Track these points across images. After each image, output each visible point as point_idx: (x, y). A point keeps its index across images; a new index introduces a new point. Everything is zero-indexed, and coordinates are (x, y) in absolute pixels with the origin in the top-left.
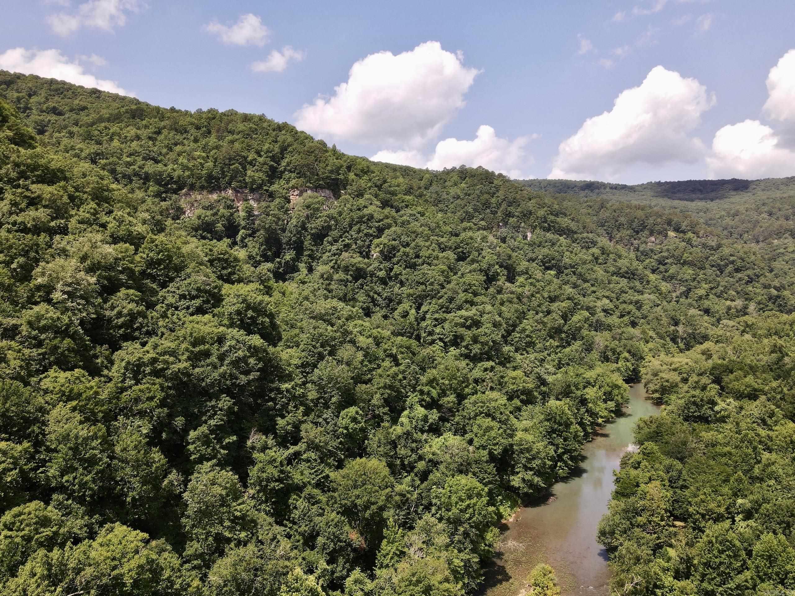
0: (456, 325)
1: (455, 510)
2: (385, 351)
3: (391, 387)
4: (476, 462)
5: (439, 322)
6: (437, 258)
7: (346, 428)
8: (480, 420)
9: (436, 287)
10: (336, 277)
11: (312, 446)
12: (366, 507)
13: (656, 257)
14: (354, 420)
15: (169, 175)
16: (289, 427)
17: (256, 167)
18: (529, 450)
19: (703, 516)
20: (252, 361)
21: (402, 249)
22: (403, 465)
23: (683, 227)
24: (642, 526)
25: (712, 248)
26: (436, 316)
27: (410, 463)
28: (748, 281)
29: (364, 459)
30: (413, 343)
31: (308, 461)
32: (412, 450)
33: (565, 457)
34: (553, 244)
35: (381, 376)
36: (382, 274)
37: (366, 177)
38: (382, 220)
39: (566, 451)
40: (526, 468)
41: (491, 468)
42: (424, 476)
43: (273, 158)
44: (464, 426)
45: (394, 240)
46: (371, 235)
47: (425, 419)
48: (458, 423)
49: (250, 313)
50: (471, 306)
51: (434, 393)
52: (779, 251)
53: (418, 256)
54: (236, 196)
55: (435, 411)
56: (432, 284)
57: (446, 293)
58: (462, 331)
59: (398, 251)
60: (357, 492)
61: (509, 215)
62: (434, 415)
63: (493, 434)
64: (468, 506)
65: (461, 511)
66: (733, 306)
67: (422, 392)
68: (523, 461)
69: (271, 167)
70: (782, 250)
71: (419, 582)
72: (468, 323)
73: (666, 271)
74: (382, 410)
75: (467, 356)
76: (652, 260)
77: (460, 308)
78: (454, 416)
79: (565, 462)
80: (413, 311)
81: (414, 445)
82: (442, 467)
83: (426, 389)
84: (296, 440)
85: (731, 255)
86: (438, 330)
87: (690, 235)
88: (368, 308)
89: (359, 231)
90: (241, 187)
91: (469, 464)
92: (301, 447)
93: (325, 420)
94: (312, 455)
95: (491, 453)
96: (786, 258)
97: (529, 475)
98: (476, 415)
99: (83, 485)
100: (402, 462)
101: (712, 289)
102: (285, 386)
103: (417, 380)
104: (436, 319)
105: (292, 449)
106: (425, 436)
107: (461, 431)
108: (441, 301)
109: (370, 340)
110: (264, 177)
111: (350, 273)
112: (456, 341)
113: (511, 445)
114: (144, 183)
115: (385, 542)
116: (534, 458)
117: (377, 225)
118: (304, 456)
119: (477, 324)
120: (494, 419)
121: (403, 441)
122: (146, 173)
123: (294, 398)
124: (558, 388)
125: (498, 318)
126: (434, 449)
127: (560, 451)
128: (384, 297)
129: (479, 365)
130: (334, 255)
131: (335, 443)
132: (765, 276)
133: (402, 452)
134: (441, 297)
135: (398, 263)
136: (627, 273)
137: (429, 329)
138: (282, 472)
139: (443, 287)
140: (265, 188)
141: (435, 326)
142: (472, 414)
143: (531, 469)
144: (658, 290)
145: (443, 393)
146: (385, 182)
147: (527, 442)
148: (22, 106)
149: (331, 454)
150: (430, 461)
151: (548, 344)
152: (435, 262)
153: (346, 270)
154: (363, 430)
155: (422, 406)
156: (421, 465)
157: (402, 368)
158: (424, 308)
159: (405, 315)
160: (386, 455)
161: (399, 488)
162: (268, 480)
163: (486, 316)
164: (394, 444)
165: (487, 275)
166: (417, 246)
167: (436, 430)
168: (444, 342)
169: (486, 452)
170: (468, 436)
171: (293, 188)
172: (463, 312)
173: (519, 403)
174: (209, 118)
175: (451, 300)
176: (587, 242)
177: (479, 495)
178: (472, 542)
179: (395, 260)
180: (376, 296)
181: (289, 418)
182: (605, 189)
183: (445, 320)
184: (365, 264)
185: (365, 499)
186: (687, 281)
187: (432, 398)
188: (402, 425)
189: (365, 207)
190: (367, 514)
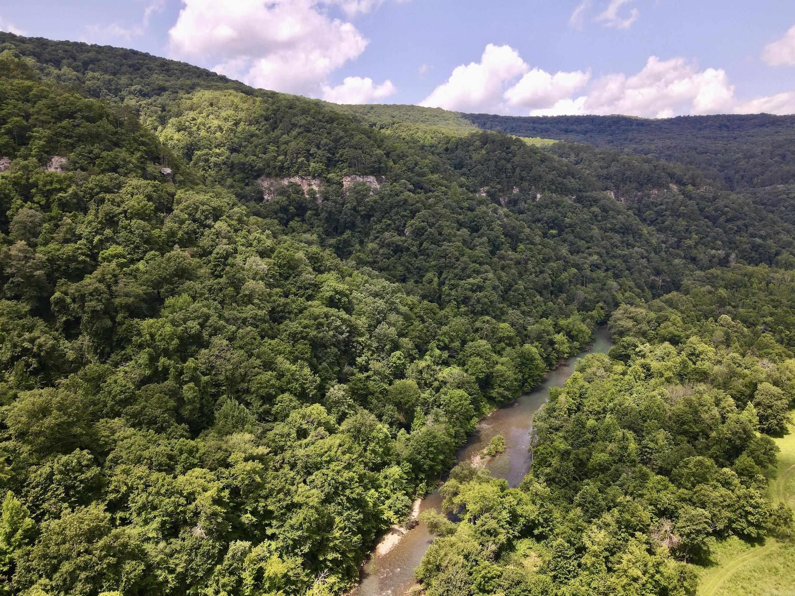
0: (466, 289)
1: (452, 406)
2: (416, 314)
3: (419, 337)
4: (468, 383)
5: (453, 287)
6: (455, 236)
7: (395, 363)
8: (472, 358)
9: (453, 260)
10: (381, 251)
11: (376, 373)
12: (406, 404)
13: (655, 209)
14: (399, 359)
15: (250, 165)
16: (363, 362)
17: (316, 159)
18: (502, 376)
19: (591, 412)
20: (344, 327)
21: (429, 229)
22: (426, 384)
23: (685, 180)
24: (555, 417)
25: (708, 200)
26: (452, 282)
27: (430, 383)
28: (737, 231)
29: (405, 380)
30: (435, 305)
31: (374, 380)
32: (431, 375)
33: (529, 380)
34: (558, 205)
35: (413, 330)
36: (414, 249)
37: (402, 162)
38: (414, 204)
39: (530, 377)
40: (500, 386)
41: (477, 386)
42: (437, 390)
43: (329, 151)
44: (464, 361)
45: (423, 222)
46: (406, 216)
47: (440, 357)
48: (461, 359)
49: (338, 296)
50: (477, 274)
51: (447, 341)
52: (781, 197)
53: (440, 234)
54: (302, 182)
55: (446, 352)
56: (450, 258)
57: (460, 265)
58: (469, 293)
59: (426, 231)
60: (401, 396)
61: (522, 179)
62: (446, 354)
63: (479, 366)
64: (460, 405)
65: (455, 407)
66: (717, 255)
67: (439, 340)
68: (499, 382)
69: (328, 158)
70: (784, 196)
71: (431, 434)
72: (474, 288)
73: (663, 223)
74: (414, 351)
75: (472, 312)
76: (652, 212)
77: (469, 277)
78: (458, 354)
79: (530, 384)
80: (436, 279)
81: (432, 372)
82: (448, 385)
83: (442, 338)
84: (367, 370)
85: (726, 207)
86: (453, 293)
87: (690, 187)
88: (404, 275)
89: (397, 213)
90: (306, 175)
91: (463, 383)
92: (370, 373)
93: (383, 358)
94: (377, 378)
95: (477, 378)
96: (787, 204)
97: (501, 390)
98: (471, 355)
99: (296, 389)
100: (425, 382)
101: (701, 238)
102: (360, 339)
103: (436, 332)
104: (452, 285)
105: (366, 374)
106: (439, 367)
107: (462, 364)
108: (456, 271)
109: (406, 308)
110: (323, 167)
111: (391, 248)
112: (465, 301)
113: (492, 373)
114: (231, 171)
115: (415, 419)
116: (505, 381)
117: (411, 208)
118: (372, 378)
119: (480, 288)
120: (481, 357)
121: (426, 370)
122: (232, 163)
123: (366, 345)
124: (533, 335)
125: (497, 283)
126: (444, 375)
127: (526, 376)
128: (415, 267)
129: (480, 318)
130: (378, 232)
131: (388, 371)
132: (755, 226)
133: (425, 376)
134: (456, 268)
135: (426, 240)
136: (621, 228)
137: (447, 292)
138: (364, 385)
139: (458, 259)
140: (324, 175)
141: (451, 289)
142: (469, 354)
143: (503, 387)
144: (648, 243)
145: (452, 341)
146: (416, 164)
147: (501, 371)
148: (113, 87)
149: (386, 377)
150: (442, 381)
151: (535, 299)
152: (453, 239)
153: (389, 245)
154: (403, 364)
155: (438, 349)
156: (436, 384)
157: (427, 324)
158: (444, 276)
159: (430, 282)
160: (416, 378)
161: (423, 395)
162: (358, 389)
163: (488, 282)
164: (421, 372)
165: (494, 245)
166: (440, 226)
167: (446, 363)
168: (457, 301)
169: (474, 377)
170: (466, 367)
171: (346, 175)
172: (471, 280)
173: (504, 345)
174: (274, 110)
175: (464, 269)
176: (589, 201)
177: (466, 400)
178: (461, 422)
179: (424, 237)
180: (410, 266)
181: (364, 358)
182: (631, 125)
183: (457, 285)
184: (402, 241)
185: (406, 399)
186: (679, 232)
187: (445, 344)
188: (426, 360)
189: (401, 192)
190: (407, 406)
